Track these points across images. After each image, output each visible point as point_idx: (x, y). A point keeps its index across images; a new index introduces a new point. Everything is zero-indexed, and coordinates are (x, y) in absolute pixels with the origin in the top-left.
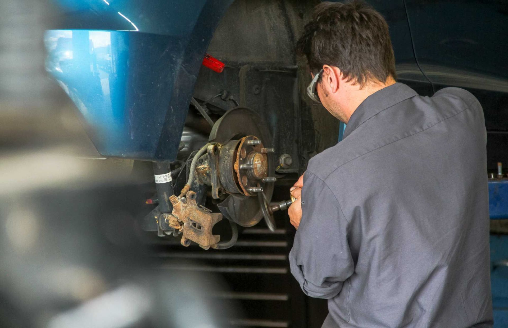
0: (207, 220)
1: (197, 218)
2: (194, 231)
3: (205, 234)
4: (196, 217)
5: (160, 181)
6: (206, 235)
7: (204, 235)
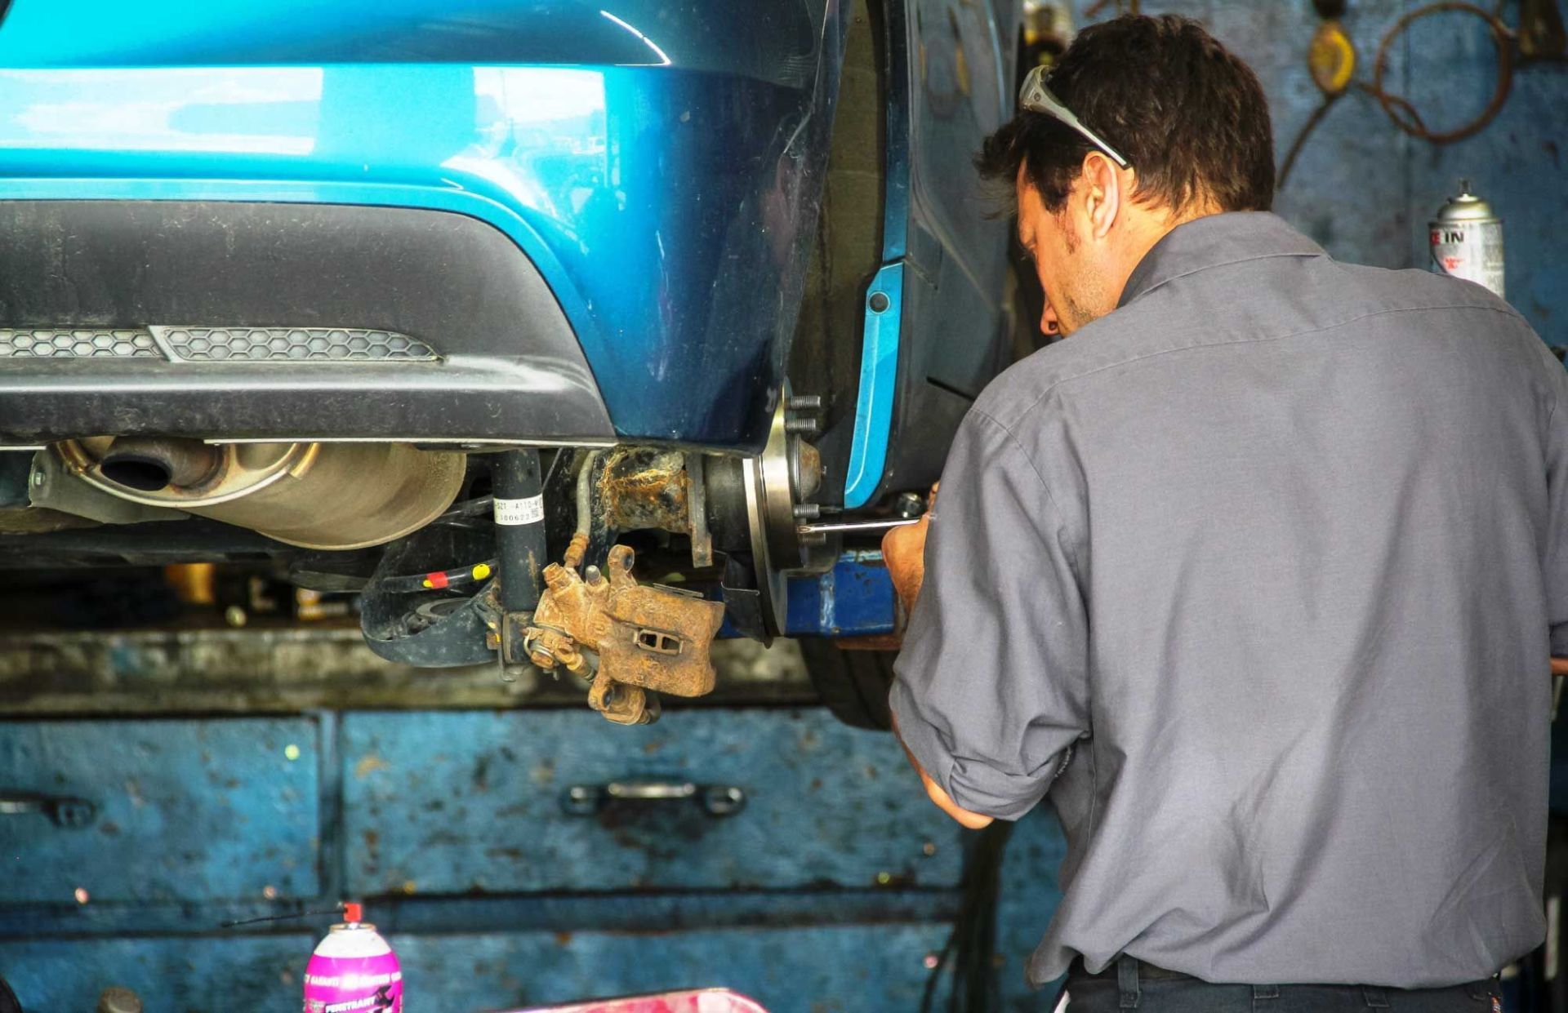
0: (702, 618)
1: (663, 617)
2: (651, 657)
3: (696, 660)
4: (659, 615)
5: (520, 518)
6: (698, 664)
7: (694, 665)
